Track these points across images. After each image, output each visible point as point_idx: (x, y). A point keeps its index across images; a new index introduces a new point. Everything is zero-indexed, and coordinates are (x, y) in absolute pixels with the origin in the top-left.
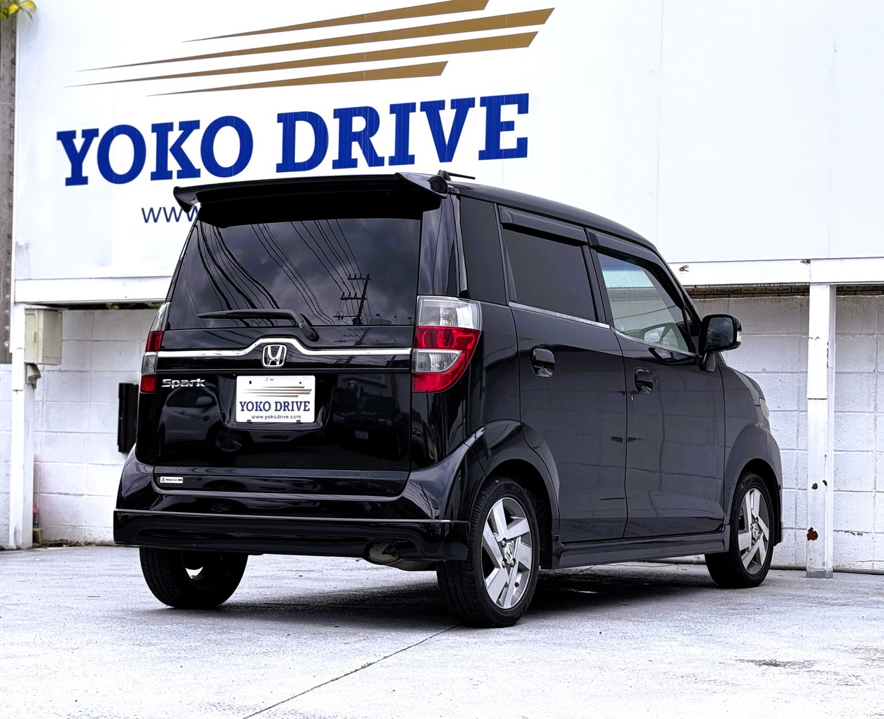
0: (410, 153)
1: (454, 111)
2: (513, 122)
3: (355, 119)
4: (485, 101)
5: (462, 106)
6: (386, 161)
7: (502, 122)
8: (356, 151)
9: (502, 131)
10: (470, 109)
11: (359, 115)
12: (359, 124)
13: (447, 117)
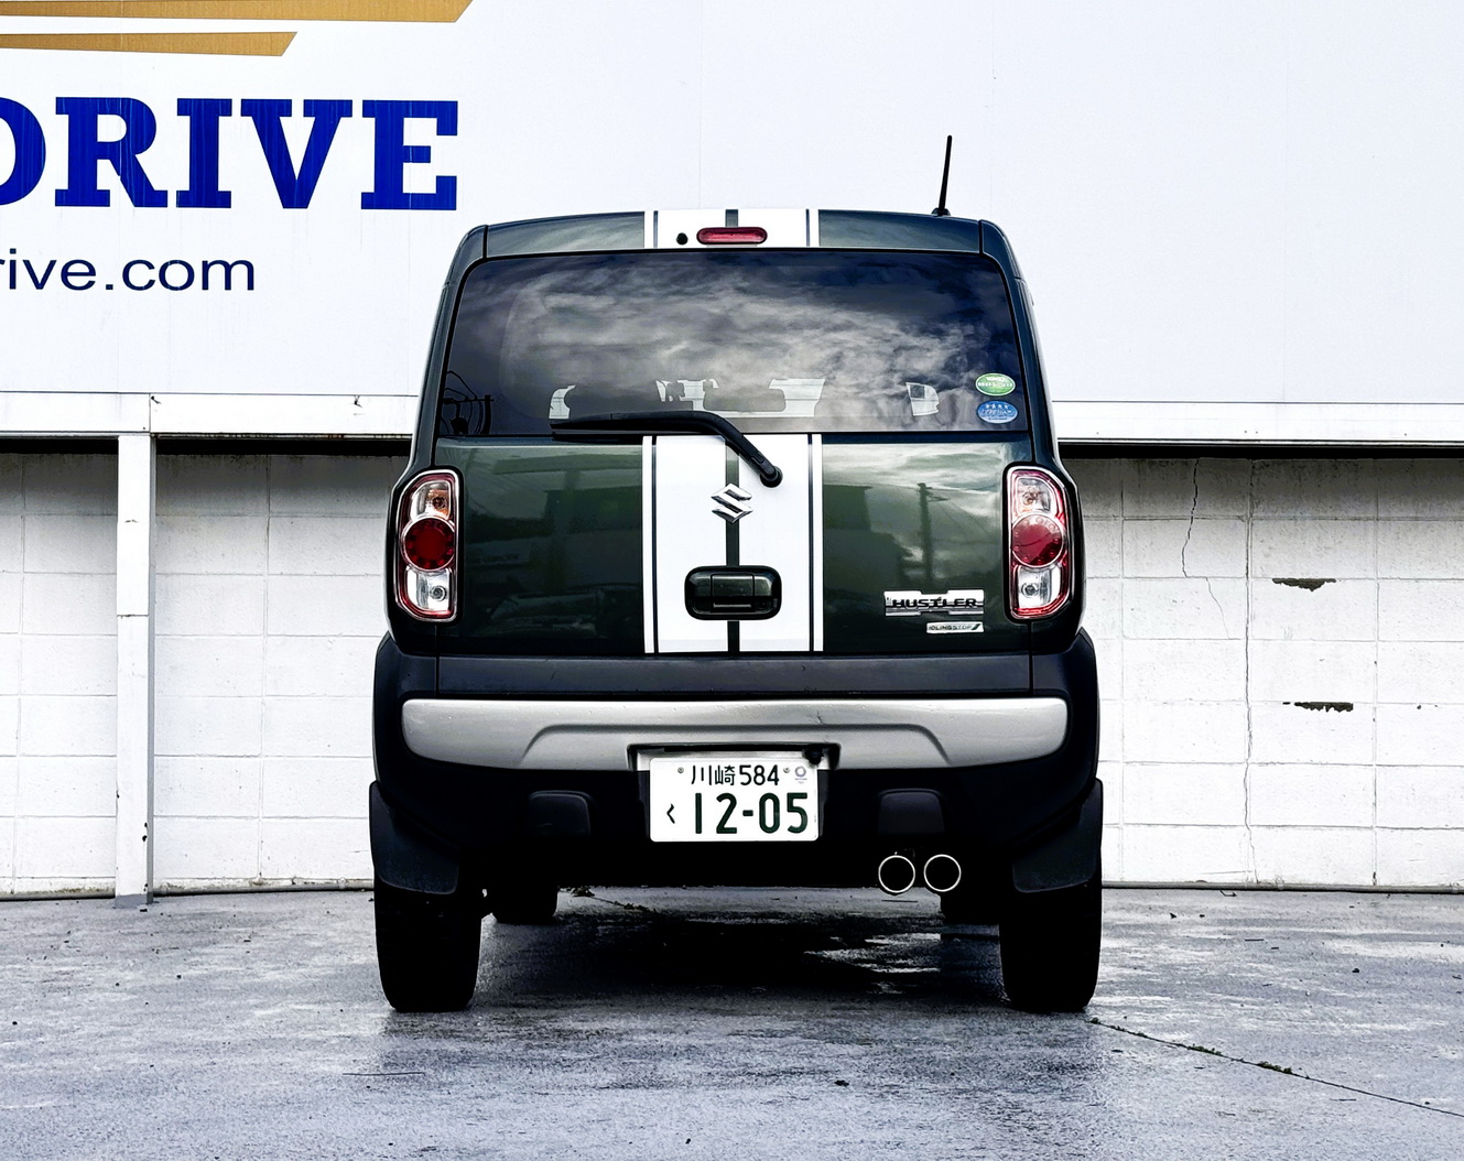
0: (221, 188)
1: (313, 119)
2: (429, 148)
3: (101, 118)
4: (370, 108)
5: (327, 115)
6: (172, 199)
7: (408, 147)
8: (107, 175)
9: (409, 162)
10: (342, 119)
11: (111, 113)
12: (111, 129)
13: (297, 132)
